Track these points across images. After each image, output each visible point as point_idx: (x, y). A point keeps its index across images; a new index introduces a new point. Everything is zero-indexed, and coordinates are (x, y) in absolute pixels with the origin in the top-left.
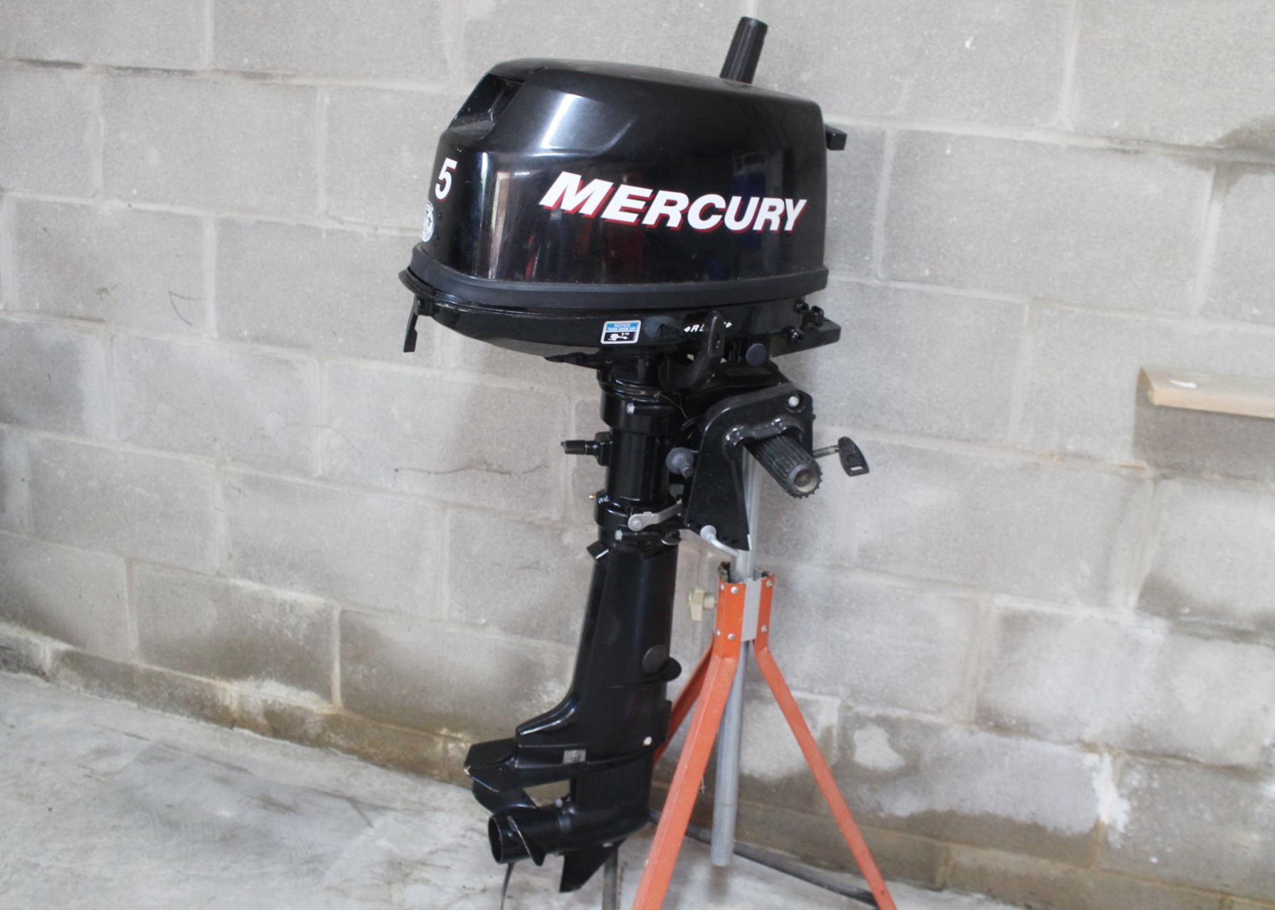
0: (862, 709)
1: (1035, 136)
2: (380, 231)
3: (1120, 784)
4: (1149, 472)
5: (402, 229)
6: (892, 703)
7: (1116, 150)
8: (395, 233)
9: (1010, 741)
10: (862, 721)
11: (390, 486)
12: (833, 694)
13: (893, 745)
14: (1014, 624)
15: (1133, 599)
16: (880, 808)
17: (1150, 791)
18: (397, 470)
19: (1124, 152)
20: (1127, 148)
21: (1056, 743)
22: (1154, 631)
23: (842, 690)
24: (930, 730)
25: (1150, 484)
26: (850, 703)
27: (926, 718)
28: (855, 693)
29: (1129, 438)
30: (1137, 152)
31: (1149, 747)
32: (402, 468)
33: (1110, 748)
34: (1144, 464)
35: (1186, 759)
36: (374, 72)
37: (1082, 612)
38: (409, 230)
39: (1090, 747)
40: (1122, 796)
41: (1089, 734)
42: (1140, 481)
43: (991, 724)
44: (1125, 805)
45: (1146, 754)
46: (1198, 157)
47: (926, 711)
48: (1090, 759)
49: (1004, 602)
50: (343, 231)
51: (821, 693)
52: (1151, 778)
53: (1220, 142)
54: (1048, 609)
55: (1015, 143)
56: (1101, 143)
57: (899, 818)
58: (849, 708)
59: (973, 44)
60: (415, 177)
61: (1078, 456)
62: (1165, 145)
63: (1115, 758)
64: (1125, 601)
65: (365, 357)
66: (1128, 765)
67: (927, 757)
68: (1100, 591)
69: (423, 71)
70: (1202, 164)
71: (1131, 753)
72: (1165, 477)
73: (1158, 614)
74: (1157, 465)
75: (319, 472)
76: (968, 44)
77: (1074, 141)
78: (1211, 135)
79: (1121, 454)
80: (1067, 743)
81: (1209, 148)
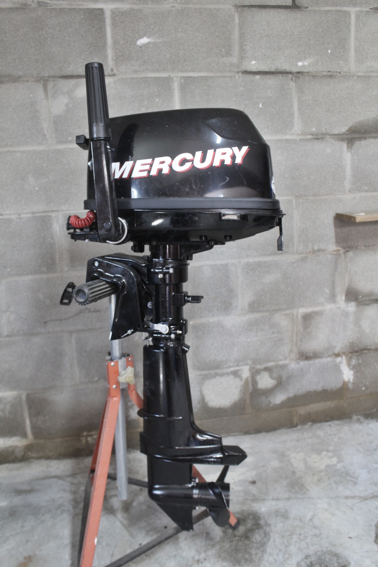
0: (259, 367)
1: (288, 137)
2: (22, 216)
3: (349, 365)
4: (342, 251)
5: (33, 213)
6: (269, 361)
7: (315, 139)
8: (30, 215)
9: (311, 362)
10: (258, 372)
11: (43, 331)
12: (247, 364)
13: (271, 377)
14: (307, 318)
15: (344, 297)
16: (270, 403)
17: (359, 364)
18: (45, 323)
19: (318, 139)
20: (319, 137)
21: (327, 357)
22: (352, 307)
23: (249, 362)
24: (283, 367)
25: (343, 255)
26: (253, 366)
27: (281, 363)
28: (255, 362)
29: (334, 240)
30: (322, 138)
31: (356, 349)
32: (48, 321)
33: (344, 353)
34: (340, 248)
35: (368, 349)
36: (9, 144)
37: (329, 307)
38: (37, 213)
39: (338, 355)
40: (350, 369)
41: (336, 351)
42: (340, 255)
43: (304, 357)
44: (352, 372)
45: (356, 352)
46: (340, 137)
47: (281, 360)
48: (339, 359)
49: (302, 311)
50: (3, 219)
51: (242, 366)
52: (358, 360)
53: (347, 131)
54: (317, 309)
55: (282, 140)
56: (309, 137)
57: (277, 405)
58: (253, 368)
59: (262, 105)
60: (37, 188)
61: (319, 250)
62: (330, 135)
63: (346, 356)
64: (341, 298)
65: (22, 275)
66: (351, 358)
67: (284, 378)
68: (333, 298)
69: (34, 141)
70: (342, 140)
71: (351, 353)
72: (347, 251)
73: (352, 301)
74: (344, 248)
75: (6, 333)
76: (260, 106)
77: (301, 137)
78: (344, 129)
79: (332, 247)
80: (330, 356)
81: (344, 134)
